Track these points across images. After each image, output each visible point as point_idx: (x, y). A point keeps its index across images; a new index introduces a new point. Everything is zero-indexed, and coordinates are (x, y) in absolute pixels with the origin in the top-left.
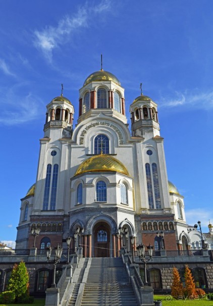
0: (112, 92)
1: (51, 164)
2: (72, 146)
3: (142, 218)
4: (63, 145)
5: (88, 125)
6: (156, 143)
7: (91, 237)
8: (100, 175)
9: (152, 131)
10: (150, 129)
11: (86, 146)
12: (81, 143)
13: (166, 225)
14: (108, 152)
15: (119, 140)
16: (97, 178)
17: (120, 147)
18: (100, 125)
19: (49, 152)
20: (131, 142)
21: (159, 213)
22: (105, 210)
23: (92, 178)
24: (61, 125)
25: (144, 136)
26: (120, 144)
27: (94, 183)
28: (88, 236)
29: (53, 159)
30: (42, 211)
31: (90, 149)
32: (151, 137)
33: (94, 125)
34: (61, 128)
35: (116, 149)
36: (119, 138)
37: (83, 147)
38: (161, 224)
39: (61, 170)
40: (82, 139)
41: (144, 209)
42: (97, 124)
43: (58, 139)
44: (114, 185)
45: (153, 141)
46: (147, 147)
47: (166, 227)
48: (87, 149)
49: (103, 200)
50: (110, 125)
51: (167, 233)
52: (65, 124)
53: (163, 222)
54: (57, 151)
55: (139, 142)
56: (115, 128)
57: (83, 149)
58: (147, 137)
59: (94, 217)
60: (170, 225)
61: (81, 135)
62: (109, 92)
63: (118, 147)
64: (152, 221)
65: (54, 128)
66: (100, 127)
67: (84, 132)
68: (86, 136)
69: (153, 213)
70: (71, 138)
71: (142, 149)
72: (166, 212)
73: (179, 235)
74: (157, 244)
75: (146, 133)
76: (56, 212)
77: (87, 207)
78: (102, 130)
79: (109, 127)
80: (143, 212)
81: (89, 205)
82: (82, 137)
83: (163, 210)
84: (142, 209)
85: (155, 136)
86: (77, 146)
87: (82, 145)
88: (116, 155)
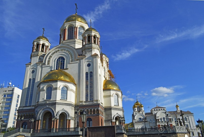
0: (76, 28)
1: (31, 78)
2: (43, 66)
3: (80, 107)
4: (38, 66)
5: (53, 52)
6: (93, 58)
7: (40, 121)
8: (48, 84)
9: (92, 51)
10: (90, 50)
11: (51, 65)
12: (48, 64)
13: (94, 111)
14: (63, 68)
15: (70, 59)
16: (47, 85)
17: (71, 64)
18: (60, 51)
19: (30, 71)
20: (77, 60)
21: (91, 103)
22: (49, 104)
23: (44, 86)
24: (38, 54)
25: (86, 55)
26: (71, 62)
27: (45, 88)
28: (38, 121)
29: (32, 75)
30: (24, 107)
31: (53, 67)
32: (91, 55)
33: (56, 52)
34: (38, 56)
35: (68, 65)
36: (70, 58)
37: (49, 66)
38: (91, 111)
39: (36, 82)
40: (49, 61)
41: (82, 102)
42: (58, 51)
43: (36, 63)
44: (56, 89)
45: (92, 58)
46: (87, 62)
47: (94, 112)
48: (51, 67)
49: (49, 99)
50: (66, 50)
51: (94, 116)
52: (40, 53)
53: (93, 109)
54: (35, 70)
55: (82, 59)
56: (69, 51)
57: (49, 67)
58: (88, 55)
59: (42, 109)
60: (97, 111)
61: (49, 59)
62: (75, 28)
63: (69, 64)
64: (86, 109)
65: (34, 57)
66: (60, 52)
67: (51, 57)
68: (52, 59)
69: (87, 103)
70: (43, 61)
71: (84, 63)
72: (95, 102)
73: (113, 116)
74: (88, 123)
75: (87, 53)
76: (31, 107)
77: (40, 103)
78: (61, 54)
79: (65, 52)
80: (80, 103)
81: (41, 102)
82: (49, 60)
83: (93, 101)
84: (80, 101)
85: (93, 54)
86: (46, 66)
87: (49, 65)
88: (68, 69)
